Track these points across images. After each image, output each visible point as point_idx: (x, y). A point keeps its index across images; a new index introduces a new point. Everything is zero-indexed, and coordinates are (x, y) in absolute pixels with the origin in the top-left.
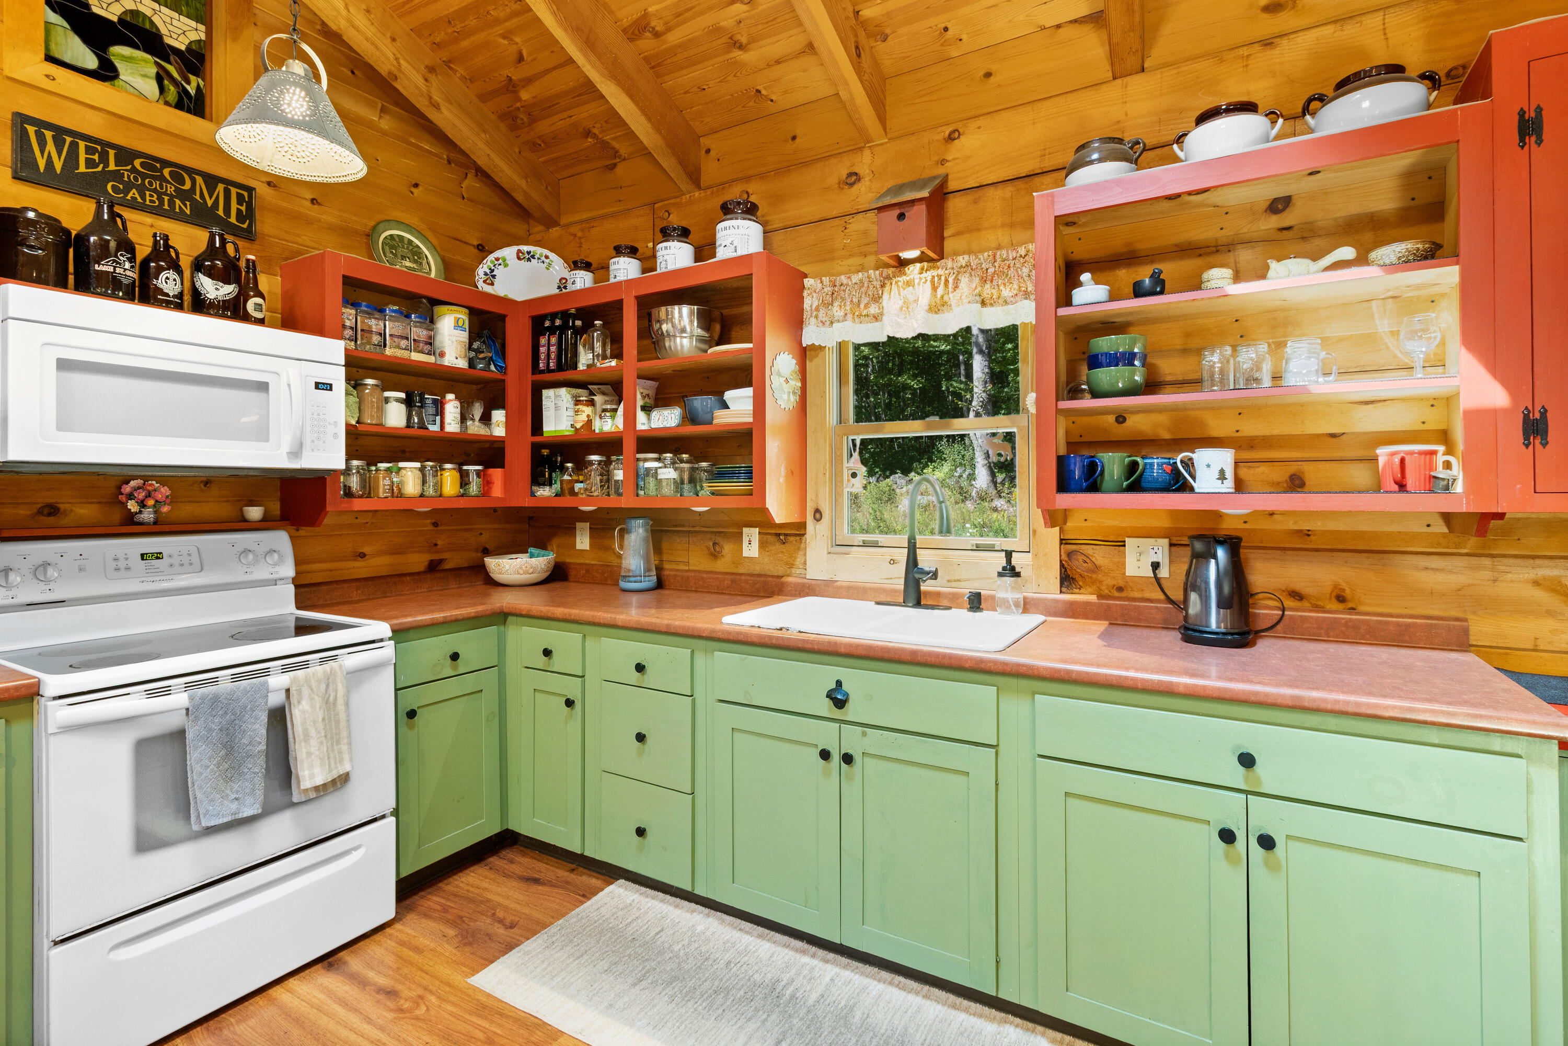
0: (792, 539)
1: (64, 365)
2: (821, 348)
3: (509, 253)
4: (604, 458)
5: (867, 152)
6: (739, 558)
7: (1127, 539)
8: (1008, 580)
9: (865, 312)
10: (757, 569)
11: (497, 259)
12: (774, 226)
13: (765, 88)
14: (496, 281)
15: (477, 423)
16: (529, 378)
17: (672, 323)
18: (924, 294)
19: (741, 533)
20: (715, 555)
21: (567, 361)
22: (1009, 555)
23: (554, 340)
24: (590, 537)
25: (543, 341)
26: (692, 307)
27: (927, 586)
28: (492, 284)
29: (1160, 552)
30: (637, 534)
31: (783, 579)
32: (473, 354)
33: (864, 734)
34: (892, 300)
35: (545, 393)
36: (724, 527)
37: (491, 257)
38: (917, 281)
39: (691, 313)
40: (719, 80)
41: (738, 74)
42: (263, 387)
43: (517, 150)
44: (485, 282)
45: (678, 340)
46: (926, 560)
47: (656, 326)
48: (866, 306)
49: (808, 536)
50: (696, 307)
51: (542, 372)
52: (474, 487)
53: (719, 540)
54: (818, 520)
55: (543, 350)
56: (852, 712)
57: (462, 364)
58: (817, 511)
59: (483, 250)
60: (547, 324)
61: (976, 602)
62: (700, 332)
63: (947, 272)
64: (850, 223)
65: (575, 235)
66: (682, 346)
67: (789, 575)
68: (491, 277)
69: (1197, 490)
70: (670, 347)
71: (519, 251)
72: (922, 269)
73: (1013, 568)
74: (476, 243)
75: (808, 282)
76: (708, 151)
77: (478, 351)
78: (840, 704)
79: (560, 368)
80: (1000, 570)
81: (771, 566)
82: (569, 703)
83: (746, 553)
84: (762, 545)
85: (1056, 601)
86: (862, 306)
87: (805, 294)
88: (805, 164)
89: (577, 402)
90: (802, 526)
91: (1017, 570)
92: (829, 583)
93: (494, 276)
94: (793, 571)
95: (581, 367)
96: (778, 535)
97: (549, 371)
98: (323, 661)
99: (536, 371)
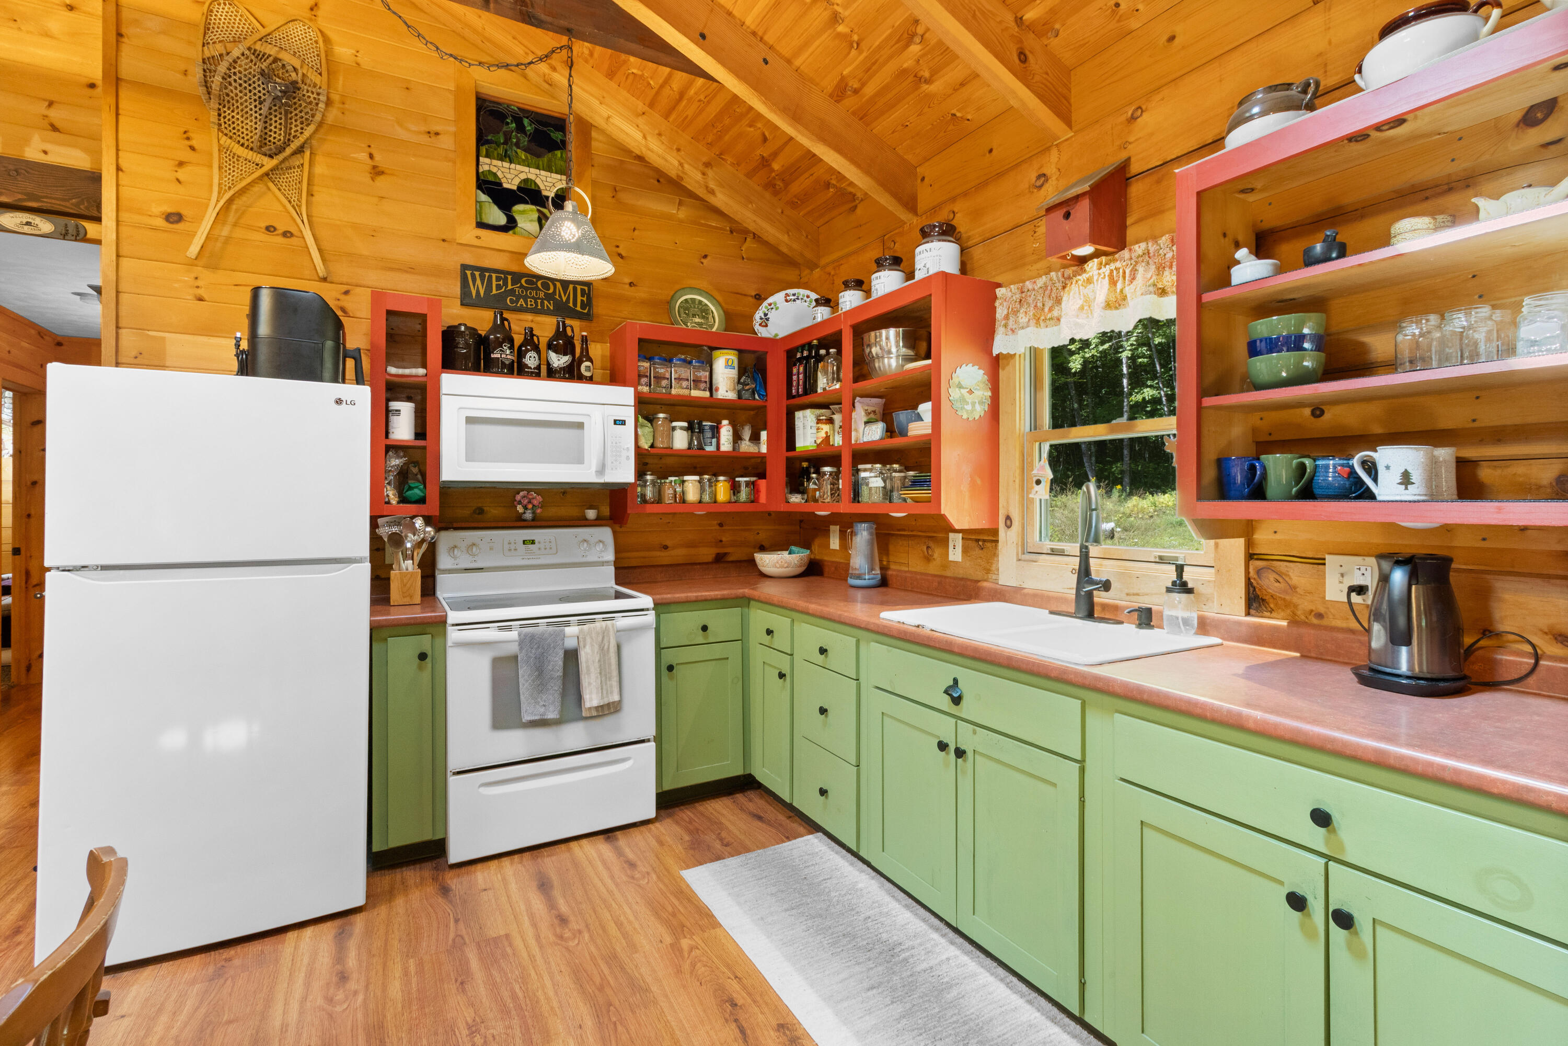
0: (988, 545)
1: (470, 420)
2: (1011, 357)
3: (778, 298)
4: (835, 469)
5: (1054, 151)
6: (947, 564)
7: (1327, 557)
8: (1177, 597)
9: (1049, 316)
10: (960, 573)
11: (770, 305)
12: (974, 241)
13: (958, 111)
14: (769, 323)
15: (747, 443)
16: (785, 402)
17: (880, 346)
18: (1101, 291)
19: (948, 538)
20: (928, 559)
21: (810, 386)
22: (1180, 569)
23: (801, 369)
24: (840, 539)
25: (795, 371)
26: (898, 329)
27: (1100, 597)
28: (766, 326)
29: (1368, 574)
30: (863, 536)
31: (979, 584)
32: (740, 387)
33: (975, 732)
34: (1072, 300)
35: (799, 415)
36: (935, 532)
37: (765, 304)
38: (1095, 278)
39: (897, 334)
40: (916, 114)
41: (931, 105)
42: (580, 426)
43: (780, 211)
44: (760, 325)
45: (886, 360)
46: (1100, 571)
47: (867, 351)
48: (1050, 310)
49: (1000, 544)
50: (901, 329)
51: (794, 397)
52: (744, 495)
53: (931, 544)
54: (1009, 527)
55: (795, 378)
56: (966, 709)
57: (732, 396)
58: (1008, 518)
59: (760, 298)
60: (799, 355)
61: (1146, 618)
62: (904, 351)
63: (1124, 264)
64: (1039, 227)
65: (829, 274)
66: (890, 365)
67: (986, 581)
68: (765, 322)
69: (1379, 498)
70: (879, 367)
71: (787, 295)
72: (1101, 264)
73: (1184, 584)
74: (753, 294)
75: (1000, 292)
76: (923, 179)
77: (744, 384)
78: (957, 701)
79: (806, 393)
80: (1170, 585)
81: (971, 571)
82: (782, 676)
83: (952, 557)
84: (965, 550)
85: (1239, 623)
86: (1046, 310)
87: (997, 304)
88: (1000, 175)
89: (819, 421)
90: (995, 532)
91: (1190, 586)
92: (1018, 589)
93: (768, 319)
94: (990, 576)
95: (819, 391)
96: (977, 541)
97: (798, 395)
98: (604, 620)
99: (790, 396)
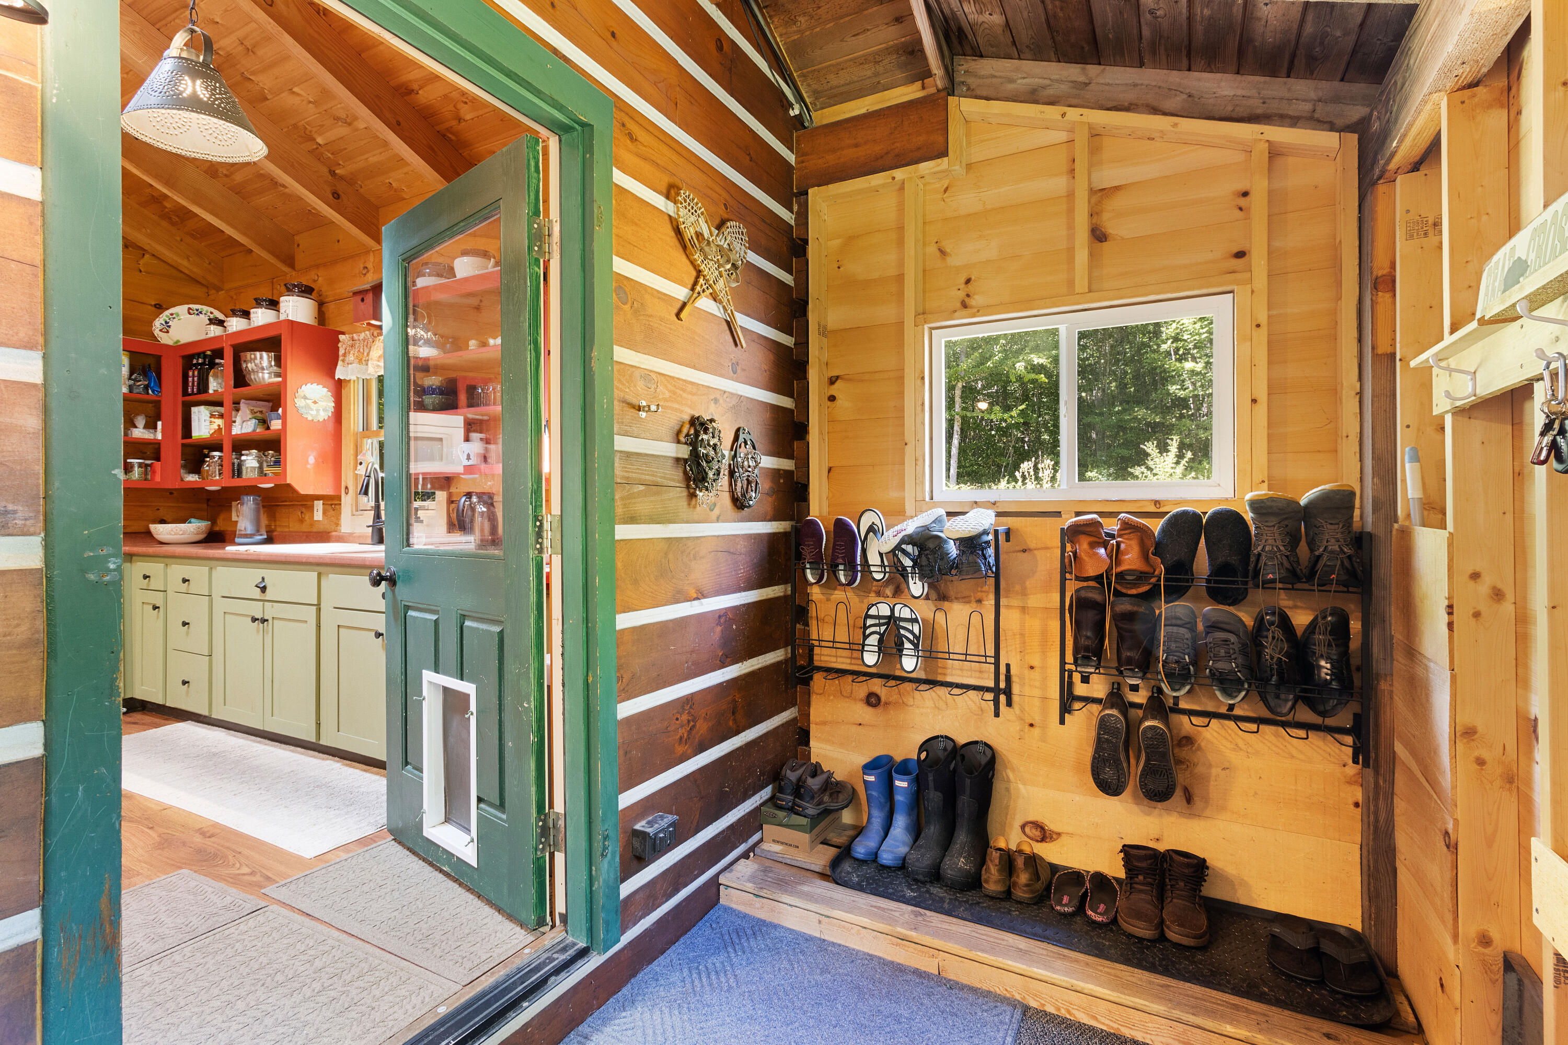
0: (336, 505)
2: (348, 381)
3: (182, 310)
4: (221, 454)
5: (372, 254)
6: (313, 523)
10: (321, 526)
11: (172, 314)
14: (171, 330)
15: (142, 430)
16: (180, 398)
17: (255, 364)
19: (313, 505)
20: (302, 521)
21: (203, 386)
23: (196, 373)
25: (191, 374)
26: (268, 353)
28: (168, 332)
30: (247, 504)
31: (331, 534)
32: (131, 382)
33: (273, 607)
35: (194, 410)
36: (305, 502)
37: (167, 313)
39: (268, 357)
43: (179, 239)
44: (161, 330)
45: (260, 375)
47: (244, 366)
49: (342, 505)
50: (270, 353)
51: (190, 395)
52: (136, 473)
53: (299, 509)
54: (347, 494)
55: (190, 379)
58: (346, 488)
59: (160, 308)
60: (195, 361)
62: (271, 369)
65: (232, 298)
66: (263, 378)
67: (334, 530)
68: (166, 328)
70: (255, 379)
71: (189, 309)
74: (153, 303)
75: (341, 337)
76: (298, 245)
77: (135, 380)
78: (264, 589)
79: (199, 392)
81: (327, 524)
82: (155, 608)
83: (316, 518)
84: (324, 513)
87: (340, 345)
88: (345, 259)
89: (212, 416)
90: (339, 498)
92: (351, 534)
93: (169, 327)
94: (337, 528)
95: (211, 391)
96: (330, 503)
97: (193, 394)
99: (185, 393)
